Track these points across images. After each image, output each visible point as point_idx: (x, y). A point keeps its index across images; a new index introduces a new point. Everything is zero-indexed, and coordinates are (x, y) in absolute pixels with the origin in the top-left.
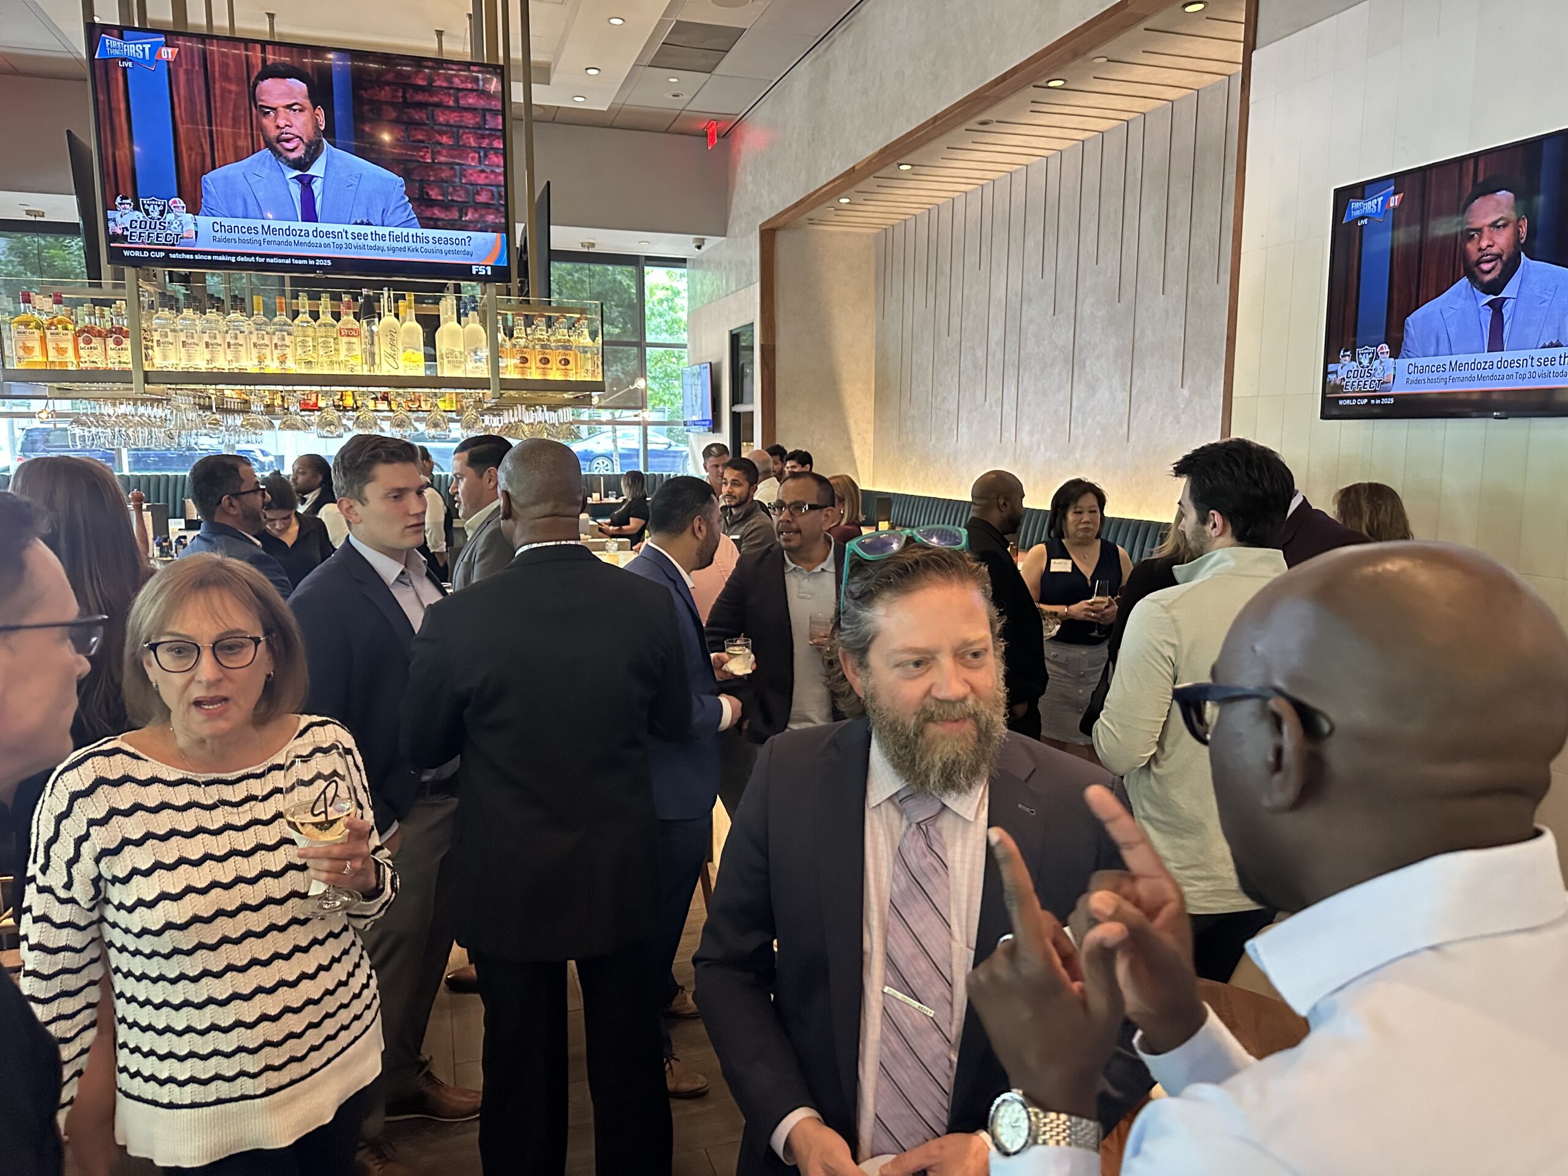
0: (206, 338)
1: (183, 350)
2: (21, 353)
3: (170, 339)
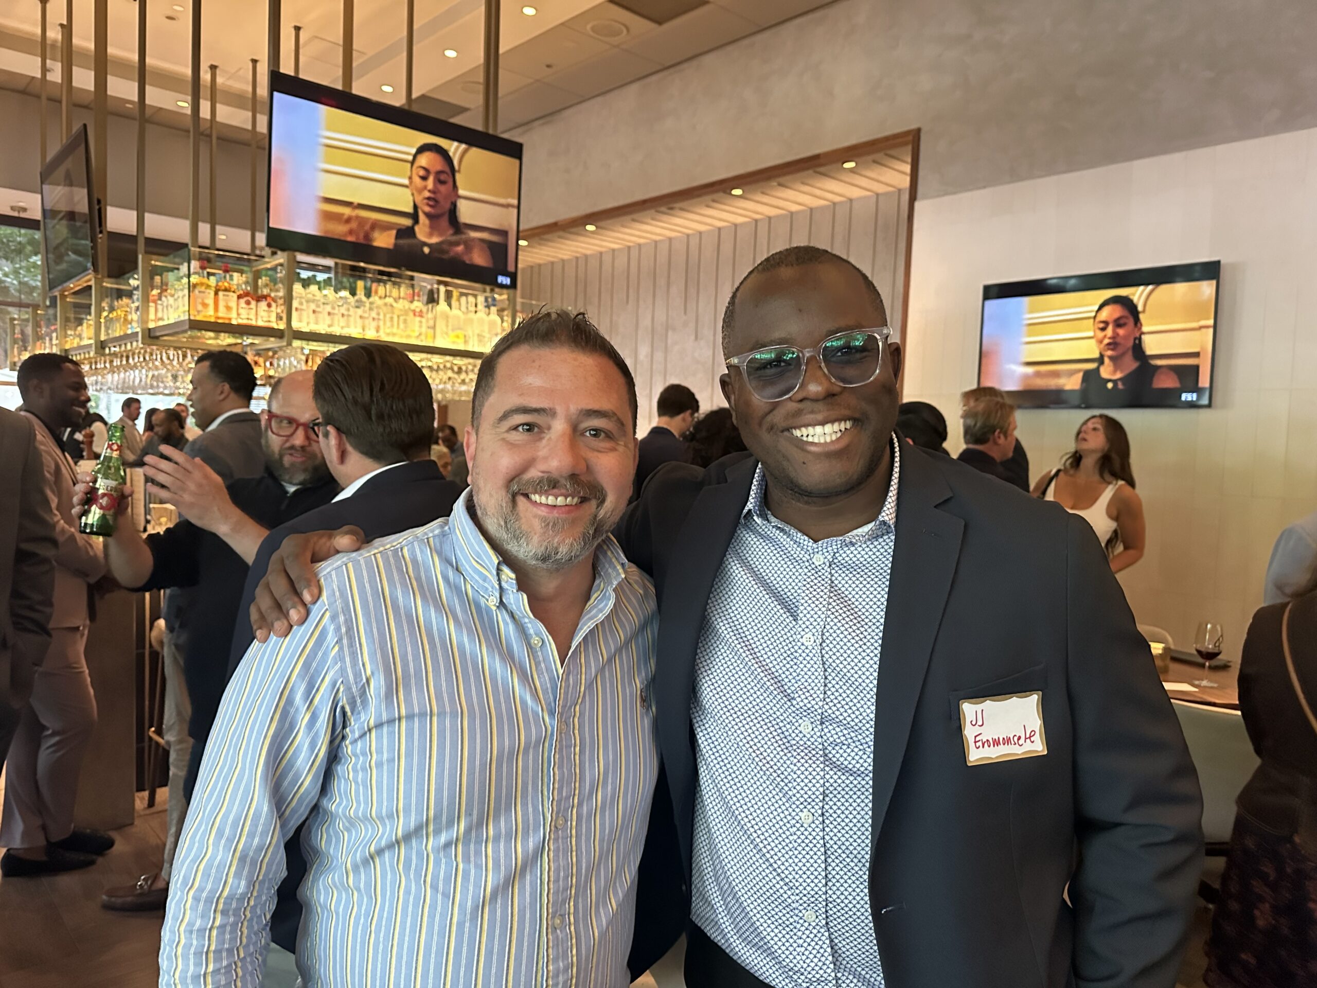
0: (328, 308)
1: (312, 316)
2: (200, 307)
3: (304, 307)
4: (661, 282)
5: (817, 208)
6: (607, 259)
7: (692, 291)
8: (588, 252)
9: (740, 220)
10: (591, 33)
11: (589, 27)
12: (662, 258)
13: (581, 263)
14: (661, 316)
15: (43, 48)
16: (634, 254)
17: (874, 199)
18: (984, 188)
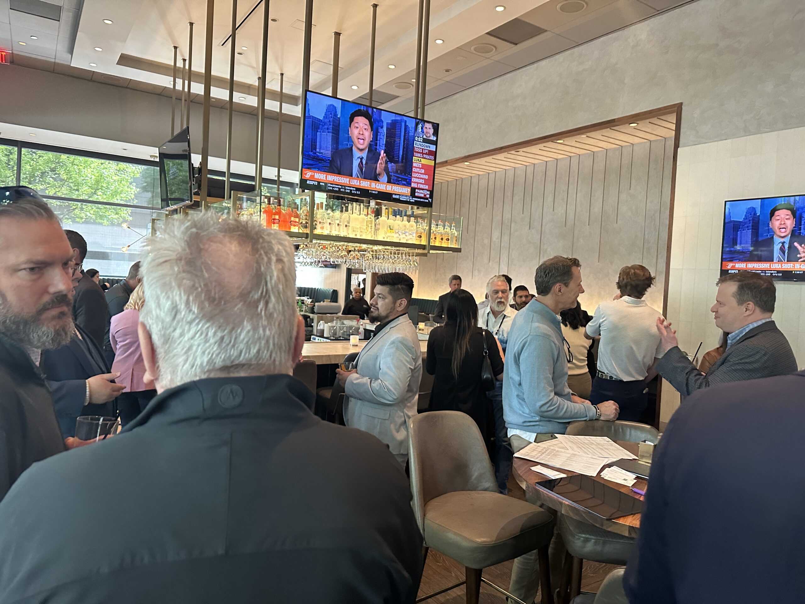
4: (509, 194)
5: (610, 149)
6: (475, 180)
7: (528, 199)
8: (464, 177)
9: (560, 157)
10: (474, 52)
11: (472, 48)
12: (509, 181)
13: (459, 183)
14: (507, 215)
15: (174, 72)
16: (492, 176)
17: (648, 144)
18: (726, 139)
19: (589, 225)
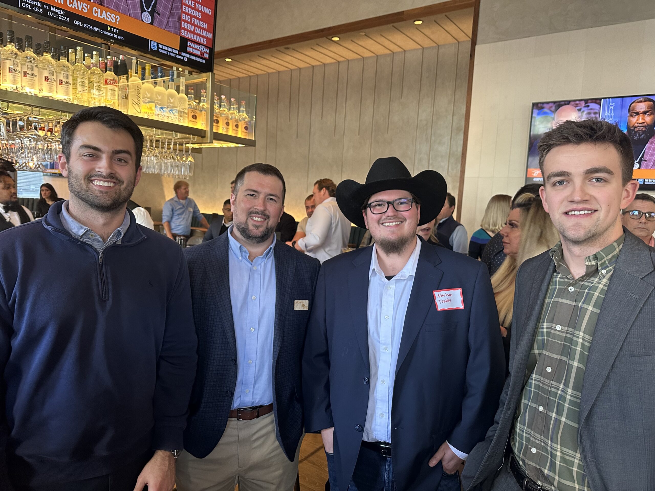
4: (273, 99)
5: (381, 55)
6: (235, 82)
7: (294, 105)
9: (329, 61)
12: (273, 85)
14: (272, 121)
16: (254, 81)
18: (529, 37)
19: (359, 135)
